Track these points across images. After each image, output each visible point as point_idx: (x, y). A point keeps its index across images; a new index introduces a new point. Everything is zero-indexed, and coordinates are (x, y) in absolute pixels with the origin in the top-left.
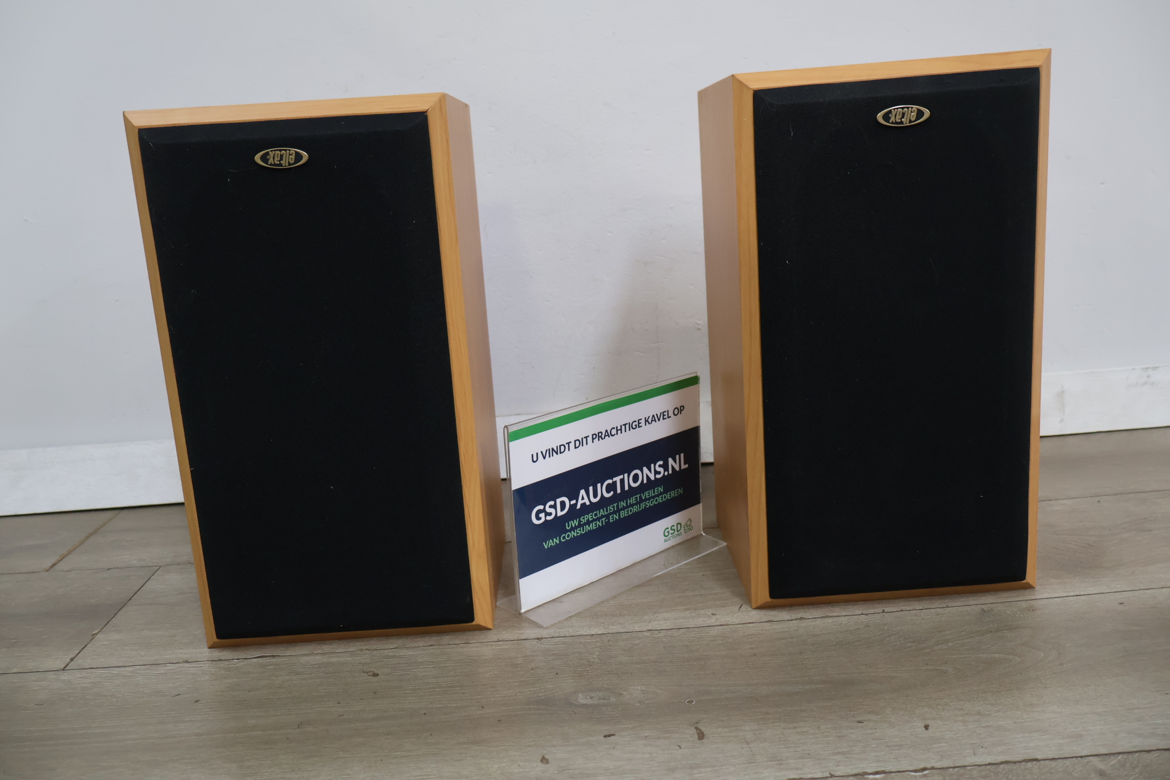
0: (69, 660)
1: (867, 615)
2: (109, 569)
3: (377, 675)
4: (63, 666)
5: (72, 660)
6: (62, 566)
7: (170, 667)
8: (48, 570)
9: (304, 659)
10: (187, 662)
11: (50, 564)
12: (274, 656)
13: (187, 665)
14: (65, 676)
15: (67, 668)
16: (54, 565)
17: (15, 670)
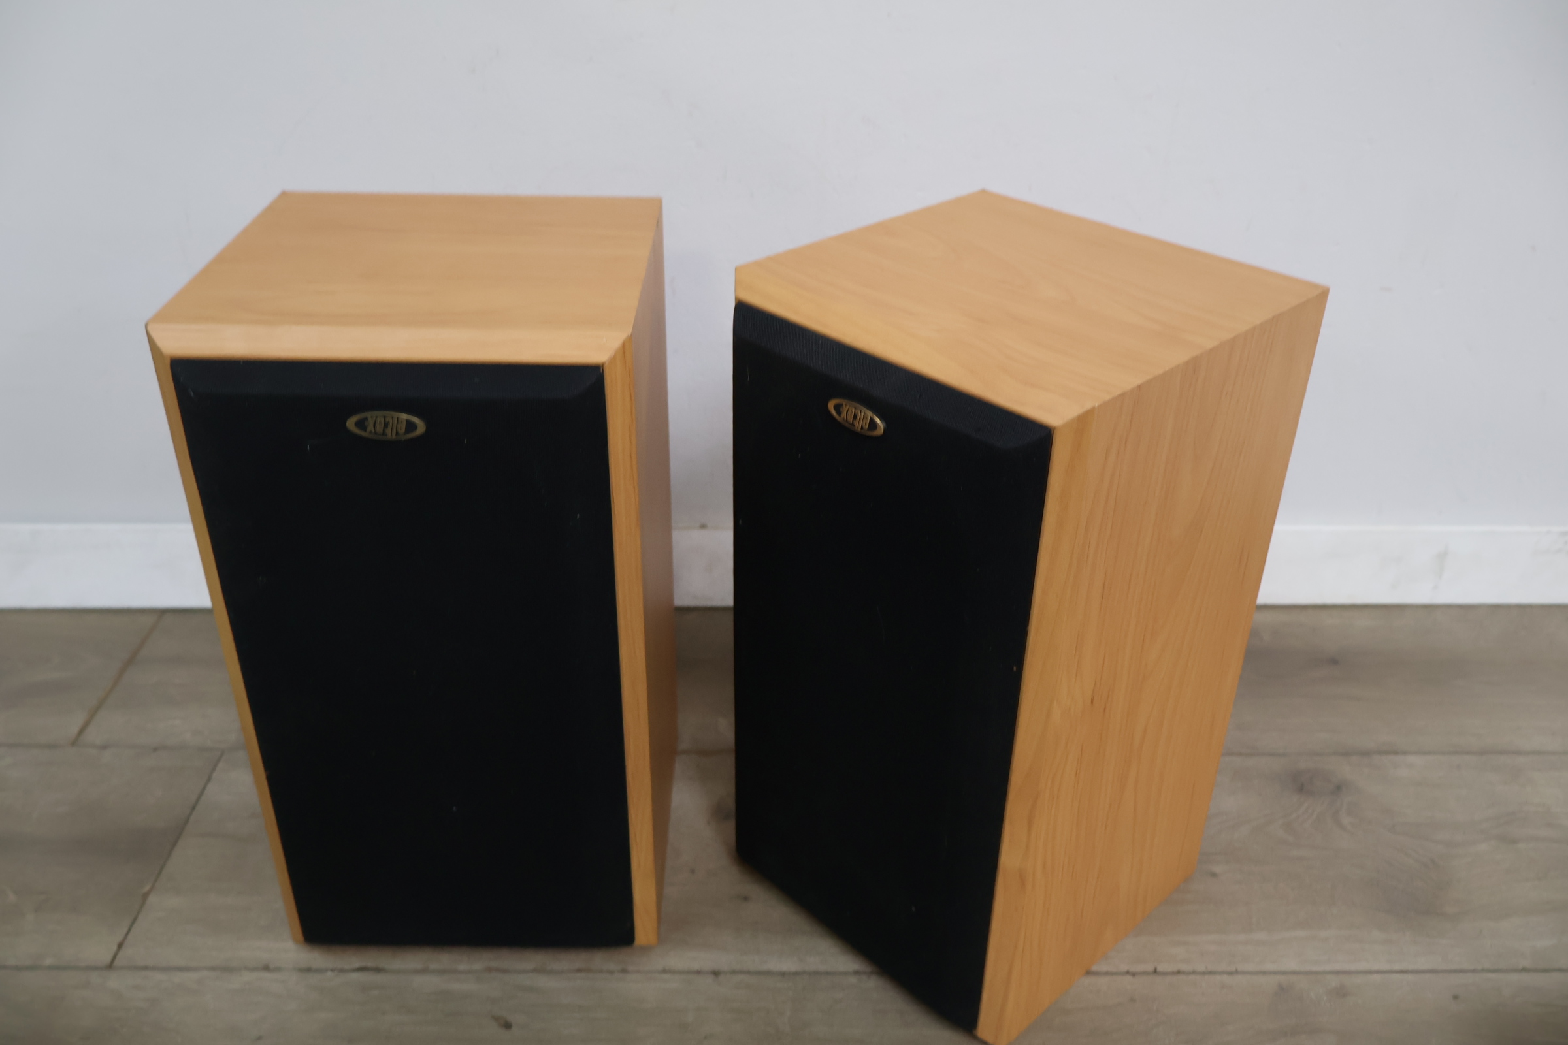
0: (115, 947)
1: (1134, 974)
2: (155, 750)
3: (508, 1026)
4: (108, 958)
5: (120, 946)
6: (92, 735)
7: (248, 977)
8: (74, 743)
9: (419, 981)
10: (266, 968)
11: (75, 730)
12: (378, 970)
13: (267, 975)
14: (115, 981)
15: (117, 963)
16: (81, 731)
17: (48, 962)
